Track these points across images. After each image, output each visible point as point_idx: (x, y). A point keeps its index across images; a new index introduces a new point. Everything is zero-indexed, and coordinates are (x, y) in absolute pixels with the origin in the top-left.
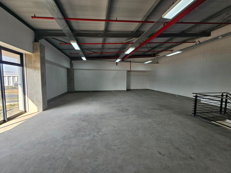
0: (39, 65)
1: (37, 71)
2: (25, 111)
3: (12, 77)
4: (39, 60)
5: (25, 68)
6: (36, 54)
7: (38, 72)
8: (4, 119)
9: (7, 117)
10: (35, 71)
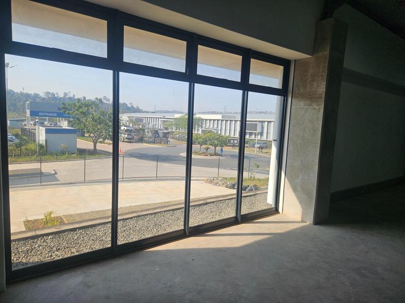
0: (322, 89)
1: (315, 106)
2: (276, 208)
3: (267, 122)
4: (325, 74)
5: (290, 99)
6: (320, 54)
7: (317, 107)
8: (235, 216)
9: (242, 214)
10: (311, 105)
